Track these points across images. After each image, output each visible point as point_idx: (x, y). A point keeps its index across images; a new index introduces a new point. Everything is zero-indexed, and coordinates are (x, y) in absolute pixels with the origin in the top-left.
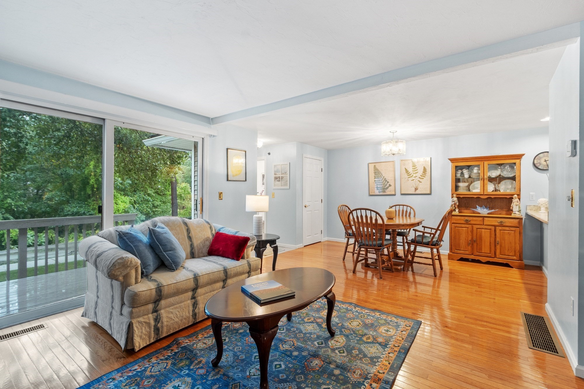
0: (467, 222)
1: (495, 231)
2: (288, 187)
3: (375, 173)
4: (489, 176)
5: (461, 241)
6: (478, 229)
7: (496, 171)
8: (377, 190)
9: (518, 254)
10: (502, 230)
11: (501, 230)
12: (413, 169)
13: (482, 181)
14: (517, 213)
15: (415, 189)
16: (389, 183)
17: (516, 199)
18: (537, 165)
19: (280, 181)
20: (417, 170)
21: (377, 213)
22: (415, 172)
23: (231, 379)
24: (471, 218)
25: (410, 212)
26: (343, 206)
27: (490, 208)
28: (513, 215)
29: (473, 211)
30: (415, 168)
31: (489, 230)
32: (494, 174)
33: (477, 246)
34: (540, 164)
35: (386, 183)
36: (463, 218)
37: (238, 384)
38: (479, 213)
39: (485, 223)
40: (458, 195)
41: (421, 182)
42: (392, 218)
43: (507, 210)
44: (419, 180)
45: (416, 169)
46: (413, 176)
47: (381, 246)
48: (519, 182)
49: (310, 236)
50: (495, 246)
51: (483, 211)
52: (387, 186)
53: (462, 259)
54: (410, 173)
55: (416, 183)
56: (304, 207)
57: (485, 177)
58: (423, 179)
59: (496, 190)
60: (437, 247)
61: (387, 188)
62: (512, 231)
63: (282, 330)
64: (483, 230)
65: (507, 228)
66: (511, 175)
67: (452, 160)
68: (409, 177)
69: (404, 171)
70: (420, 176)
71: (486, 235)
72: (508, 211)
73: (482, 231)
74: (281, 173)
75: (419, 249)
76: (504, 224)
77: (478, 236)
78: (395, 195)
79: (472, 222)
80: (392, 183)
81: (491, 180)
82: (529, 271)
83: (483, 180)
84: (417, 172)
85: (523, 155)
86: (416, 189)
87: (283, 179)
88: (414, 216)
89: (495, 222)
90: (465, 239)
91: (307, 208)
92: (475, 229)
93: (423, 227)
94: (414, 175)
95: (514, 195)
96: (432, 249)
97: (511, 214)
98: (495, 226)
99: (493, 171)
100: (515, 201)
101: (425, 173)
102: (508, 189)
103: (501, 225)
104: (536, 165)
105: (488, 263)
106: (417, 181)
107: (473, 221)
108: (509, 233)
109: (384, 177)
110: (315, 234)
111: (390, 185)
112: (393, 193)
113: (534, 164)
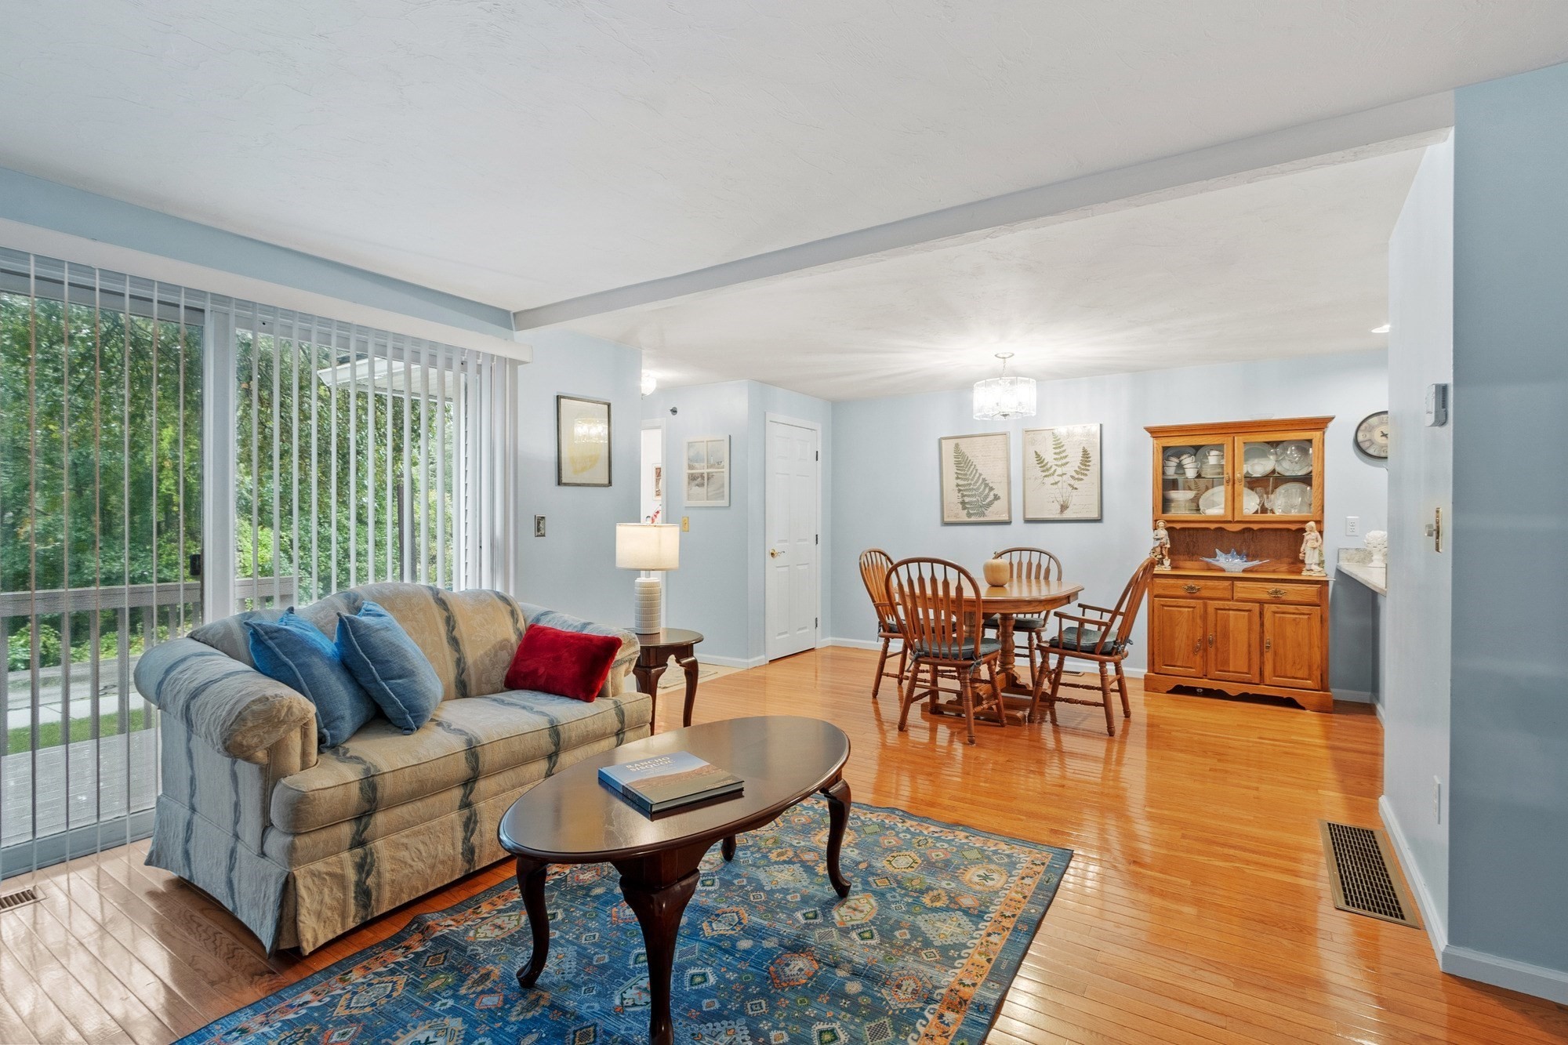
0: (1192, 593)
1: (1261, 614)
2: (725, 502)
3: (958, 464)
4: (1248, 472)
5: (1177, 643)
6: (1219, 612)
7: (1263, 461)
8: (964, 508)
9: (1317, 673)
10: (1277, 613)
11: (1275, 613)
12: (1055, 453)
13: (1230, 487)
14: (1316, 568)
15: (1062, 506)
16: (995, 492)
17: (1313, 534)
18: (1364, 446)
19: (703, 485)
20: (1066, 456)
21: (961, 570)
22: (1060, 463)
23: (573, 1017)
24: (1202, 583)
25: (1048, 567)
26: (873, 553)
27: (1250, 557)
28: (1305, 575)
29: (1207, 563)
30: (1060, 453)
31: (1246, 613)
32: (1260, 467)
33: (1216, 655)
34: (1372, 443)
35: (987, 491)
36: (1181, 582)
37: (592, 1029)
38: (1223, 570)
39: (1237, 595)
40: (1168, 521)
41: (1076, 489)
42: (1000, 583)
43: (1290, 560)
44: (1072, 482)
45: (1063, 455)
46: (1057, 473)
47: (972, 659)
48: (1320, 490)
49: (786, 633)
50: (1262, 654)
51: (1232, 564)
52: (988, 500)
53: (1179, 690)
54: (1048, 466)
55: (1065, 490)
56: (769, 556)
57: (1238, 475)
58: (1082, 479)
59: (1264, 510)
60: (1116, 657)
61: (990, 504)
62: (1303, 614)
63: (708, 886)
64: (1231, 612)
65: (1291, 608)
66: (1302, 472)
67: (1155, 432)
68: (1046, 476)
69: (1033, 460)
70: (1074, 474)
71: (1238, 624)
72: (1293, 563)
73: (1228, 616)
74: (705, 464)
75: (1070, 663)
76: (1284, 598)
77: (1218, 630)
78: (1008, 523)
79: (1205, 593)
80: (1000, 490)
81: (1253, 483)
82: (1344, 716)
83: (1231, 483)
84: (1067, 463)
85: (1331, 419)
86: (1064, 508)
87: (711, 481)
88: (1059, 579)
89: (1262, 591)
90: (1188, 637)
91: (777, 558)
92: (1211, 610)
93: (1080, 605)
94: (1059, 471)
95: (1308, 522)
96: (1102, 664)
97: (1300, 572)
98: (1261, 603)
99: (1256, 461)
100: (1310, 537)
101: (1086, 465)
102: (1293, 507)
103: (1277, 600)
104: (1361, 445)
105: (1245, 698)
106: (1065, 485)
107: (1208, 589)
108: (1294, 620)
109: (980, 475)
110: (799, 629)
111: (996, 498)
112: (1005, 517)
113: (1357, 444)
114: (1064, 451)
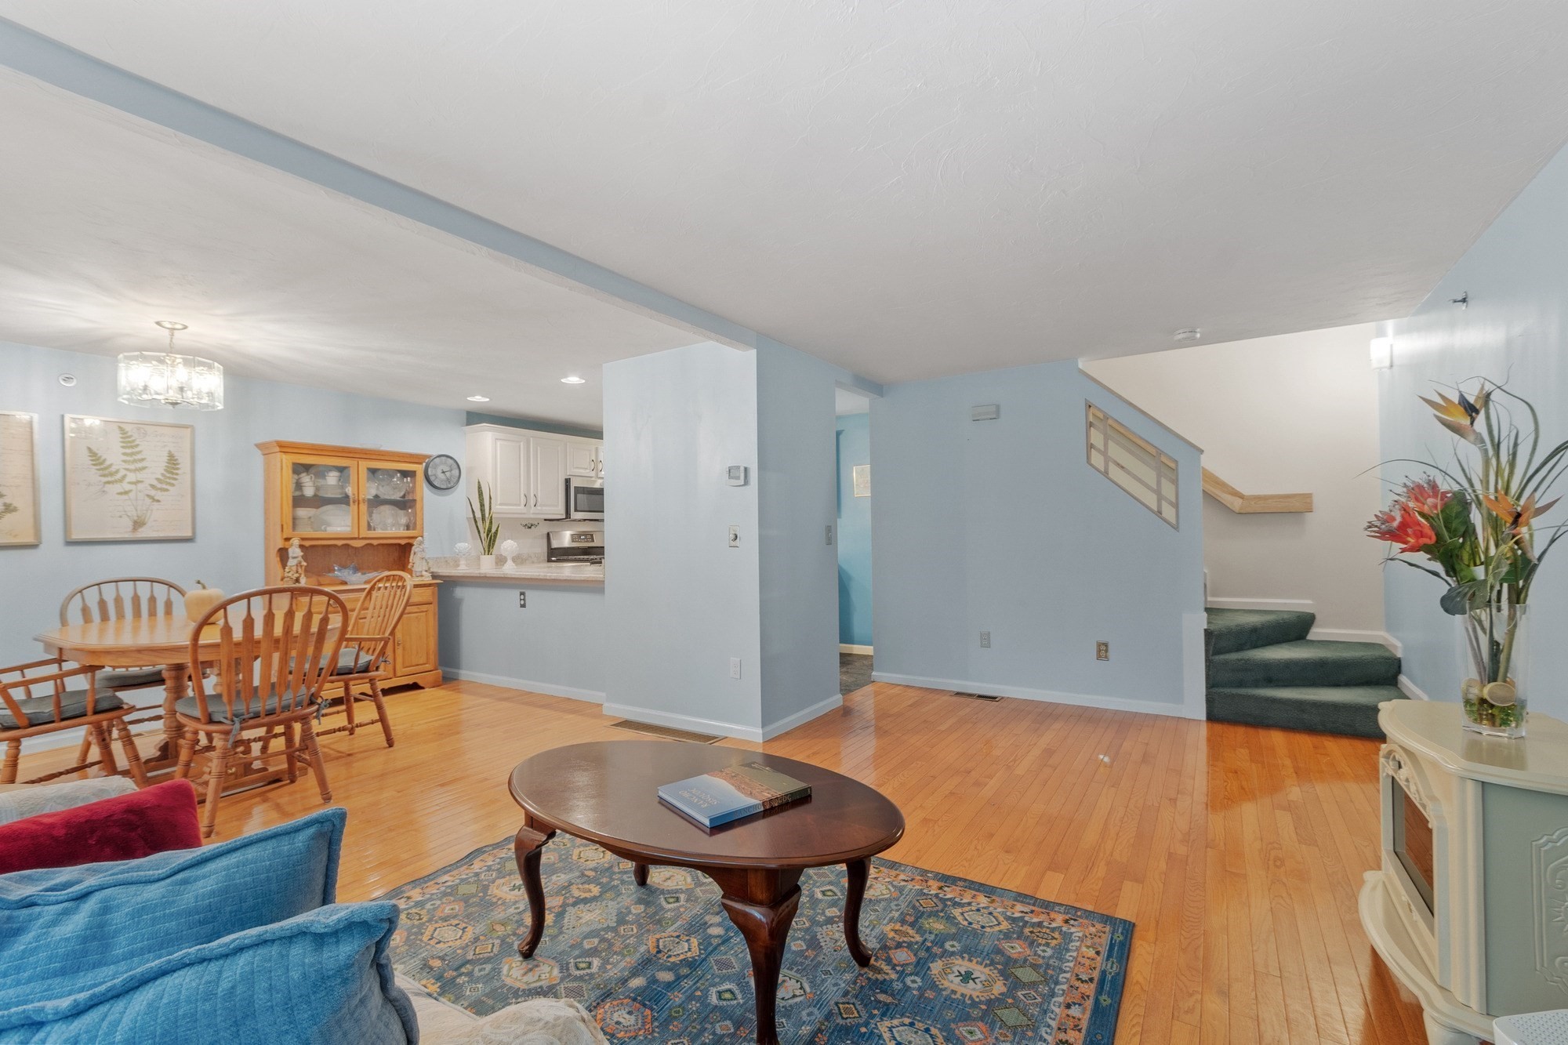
7: (373, 485)
9: (432, 658)
12: (124, 454)
13: (356, 507)
14: (422, 574)
15: (135, 523)
16: (9, 501)
17: (421, 547)
20: (143, 460)
22: (132, 467)
30: (132, 454)
40: (303, 539)
41: (158, 501)
44: (153, 493)
45: (139, 457)
46: (128, 479)
48: (418, 513)
51: (352, 577)
54: (113, 469)
55: (140, 502)
57: (360, 497)
58: (167, 490)
68: (109, 482)
69: (86, 459)
78: (33, 546)
80: (20, 499)
83: (356, 503)
84: (144, 468)
86: (138, 524)
94: (131, 477)
95: (417, 538)
100: (418, 549)
101: (173, 473)
104: (430, 478)
106: (140, 496)
108: (417, 618)
111: (10, 509)
112: (28, 539)
113: (427, 478)
114: (139, 452)
